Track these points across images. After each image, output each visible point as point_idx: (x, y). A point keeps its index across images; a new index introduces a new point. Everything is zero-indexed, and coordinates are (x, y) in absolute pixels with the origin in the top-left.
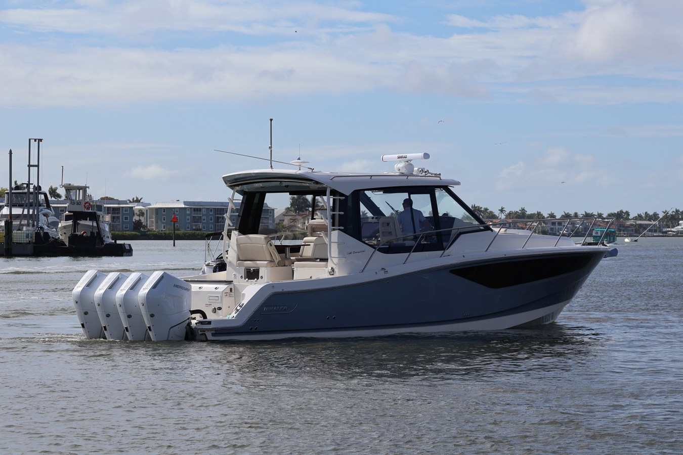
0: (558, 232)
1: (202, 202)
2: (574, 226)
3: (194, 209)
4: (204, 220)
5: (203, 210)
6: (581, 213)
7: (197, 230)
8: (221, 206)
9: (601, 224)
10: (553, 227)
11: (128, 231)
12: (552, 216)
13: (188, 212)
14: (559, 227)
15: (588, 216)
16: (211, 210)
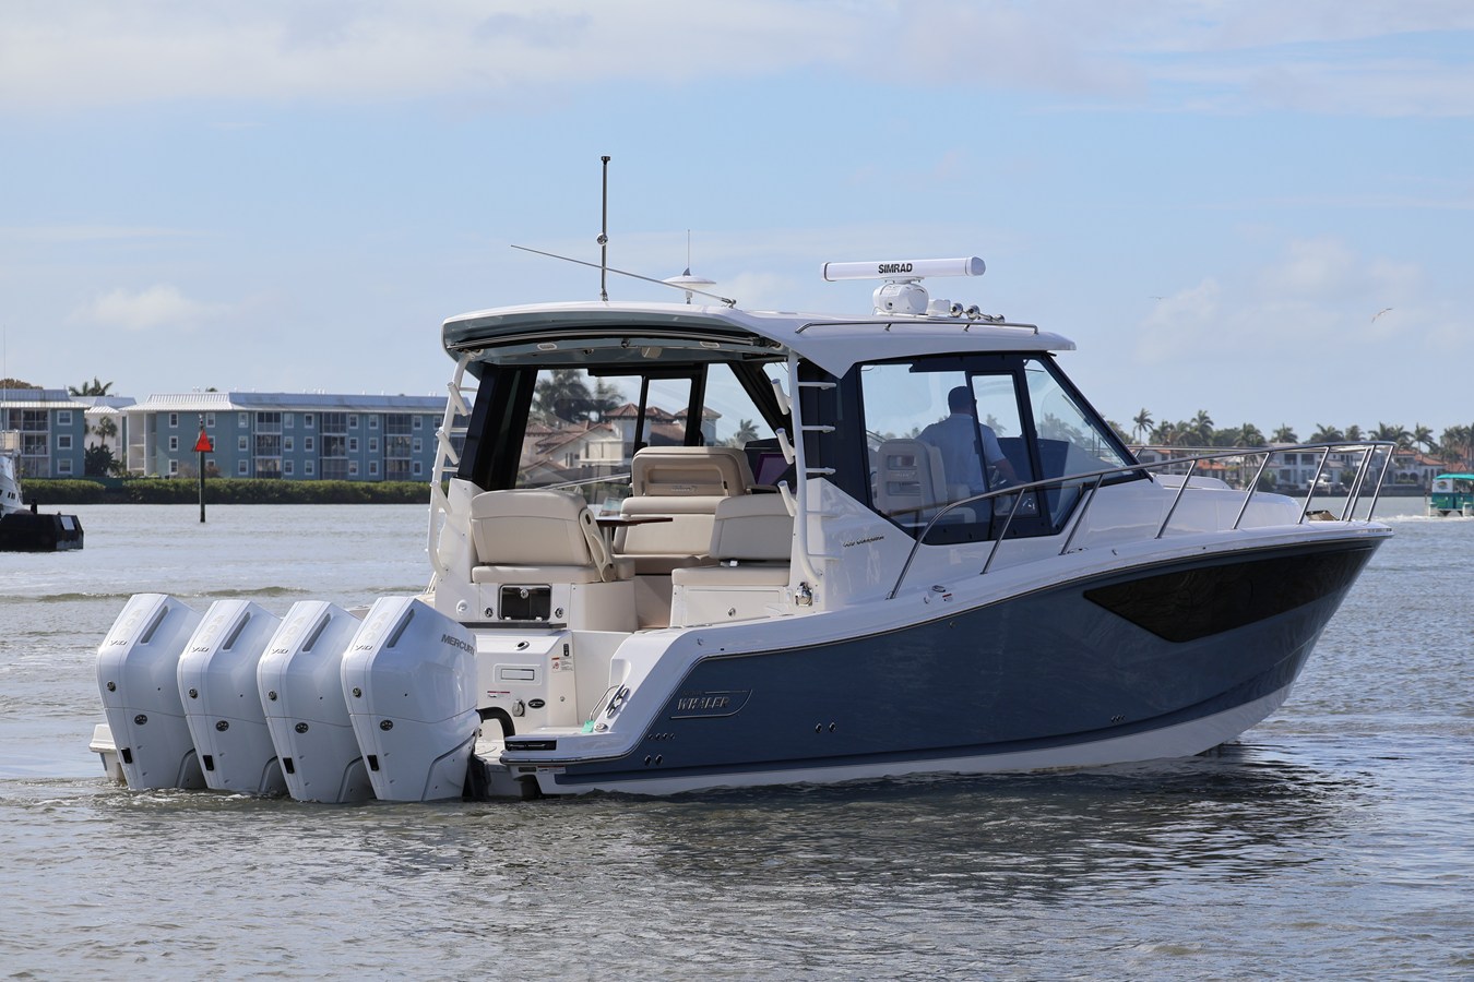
0: (1304, 482)
1: (282, 394)
2: (1348, 465)
3: (261, 414)
4: (289, 446)
5: (287, 418)
6: (1368, 428)
7: (269, 475)
8: (336, 406)
9: (1426, 460)
10: (1287, 467)
11: (70, 477)
12: (1286, 436)
13: (242, 424)
14: (1308, 467)
15: (1386, 435)
16: (309, 418)
